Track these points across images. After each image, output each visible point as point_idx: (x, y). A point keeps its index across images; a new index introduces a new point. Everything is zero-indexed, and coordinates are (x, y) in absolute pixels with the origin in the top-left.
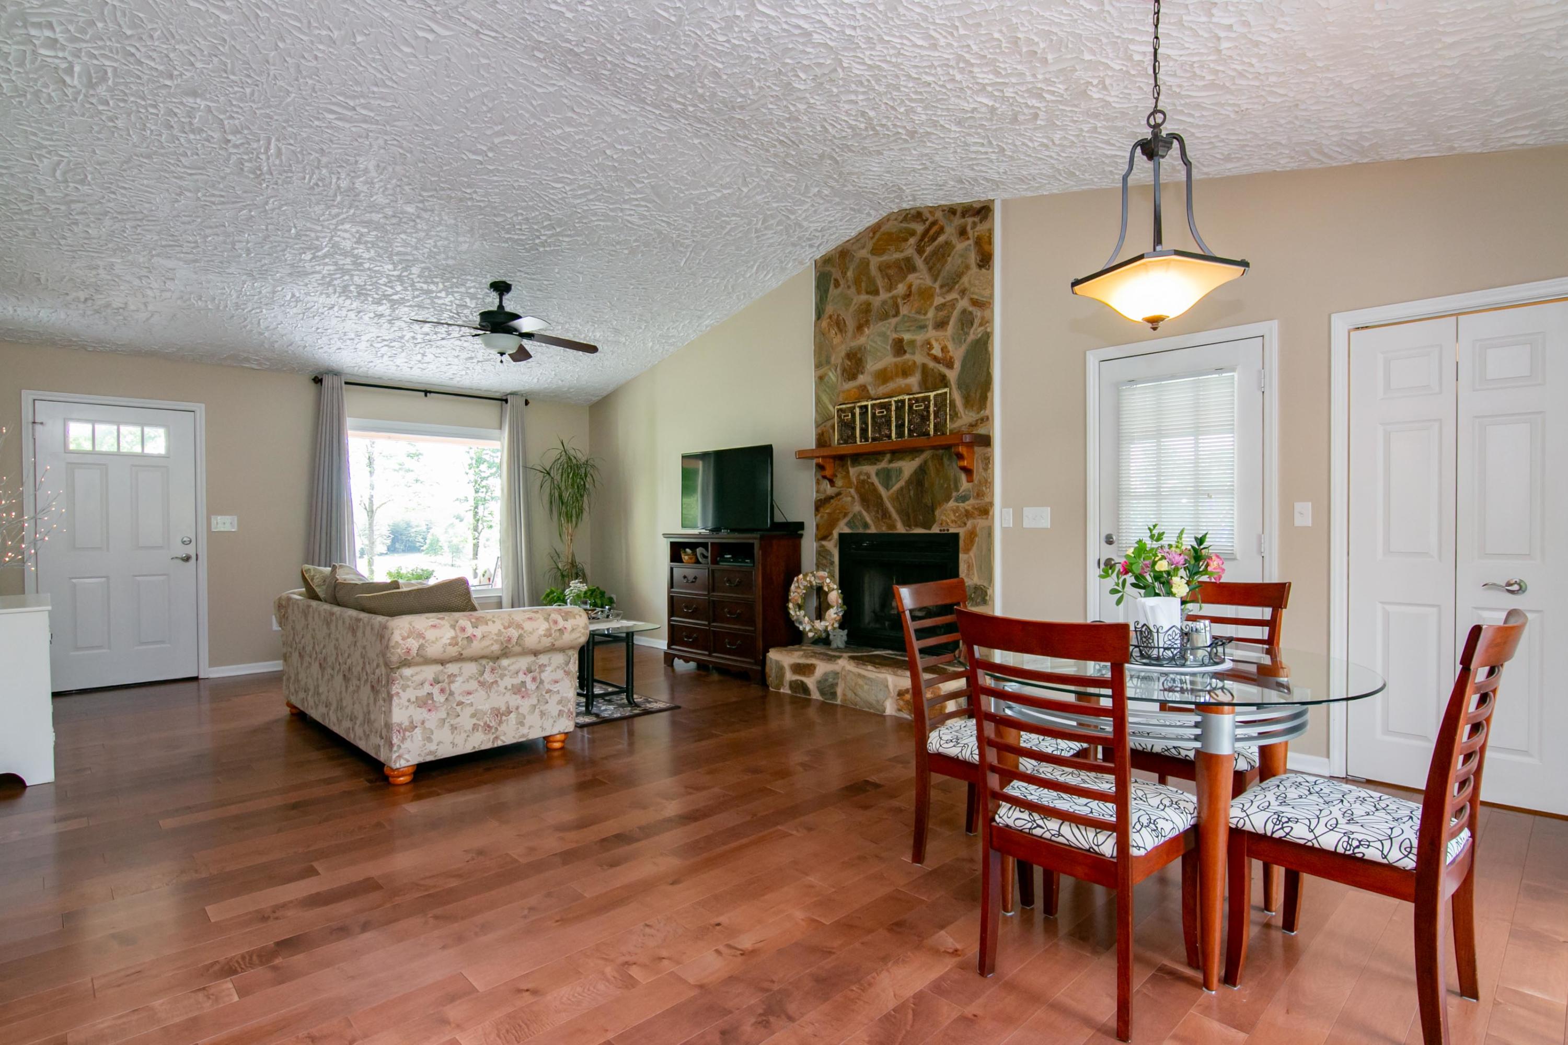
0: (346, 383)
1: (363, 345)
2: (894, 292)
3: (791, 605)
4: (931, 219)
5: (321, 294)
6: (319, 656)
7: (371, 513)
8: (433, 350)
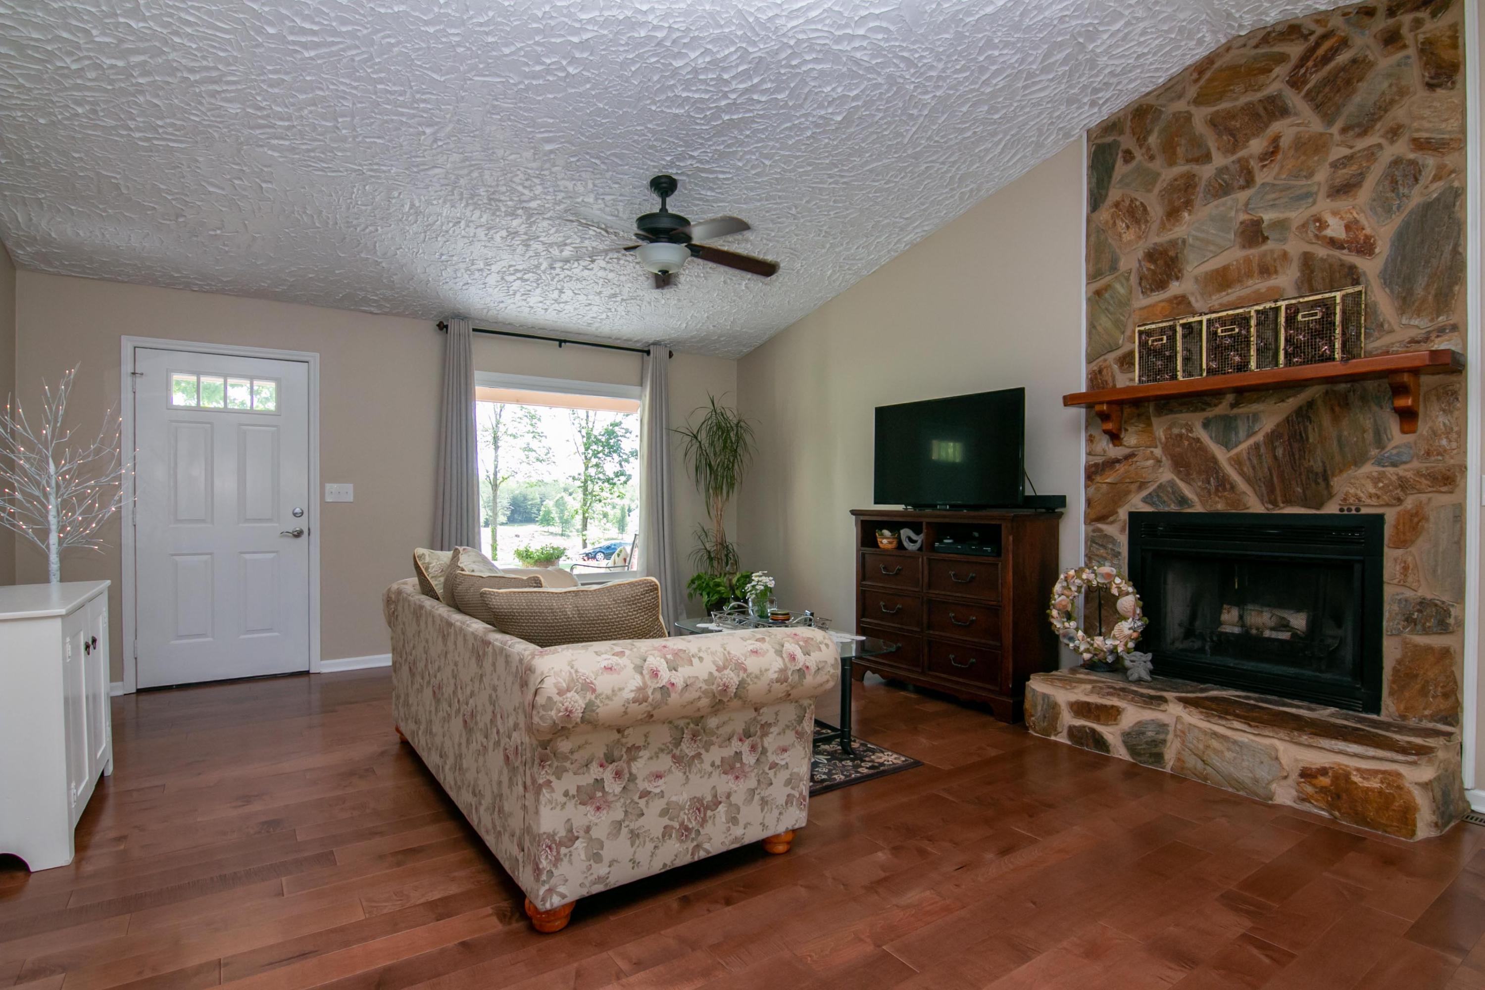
0: (474, 330)
1: (492, 279)
2: (1241, 154)
3: (1055, 613)
4: (1320, 31)
5: (445, 202)
6: (433, 680)
7: (495, 487)
8: (574, 285)
